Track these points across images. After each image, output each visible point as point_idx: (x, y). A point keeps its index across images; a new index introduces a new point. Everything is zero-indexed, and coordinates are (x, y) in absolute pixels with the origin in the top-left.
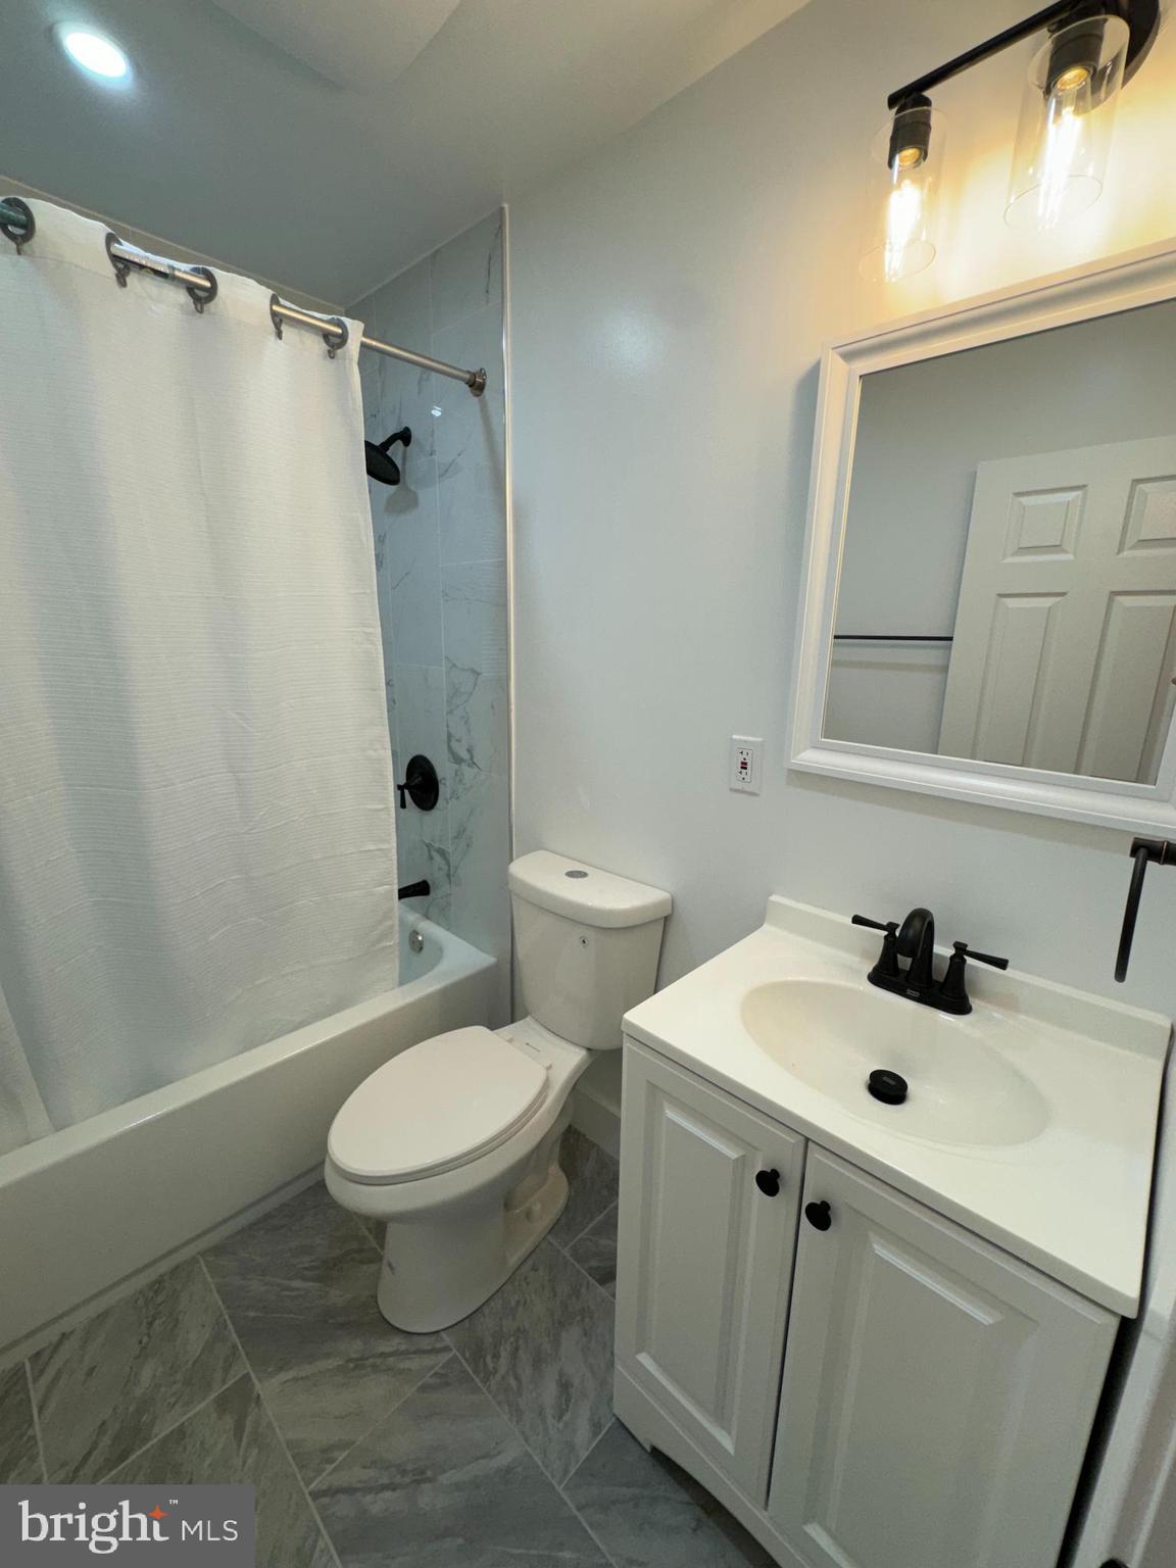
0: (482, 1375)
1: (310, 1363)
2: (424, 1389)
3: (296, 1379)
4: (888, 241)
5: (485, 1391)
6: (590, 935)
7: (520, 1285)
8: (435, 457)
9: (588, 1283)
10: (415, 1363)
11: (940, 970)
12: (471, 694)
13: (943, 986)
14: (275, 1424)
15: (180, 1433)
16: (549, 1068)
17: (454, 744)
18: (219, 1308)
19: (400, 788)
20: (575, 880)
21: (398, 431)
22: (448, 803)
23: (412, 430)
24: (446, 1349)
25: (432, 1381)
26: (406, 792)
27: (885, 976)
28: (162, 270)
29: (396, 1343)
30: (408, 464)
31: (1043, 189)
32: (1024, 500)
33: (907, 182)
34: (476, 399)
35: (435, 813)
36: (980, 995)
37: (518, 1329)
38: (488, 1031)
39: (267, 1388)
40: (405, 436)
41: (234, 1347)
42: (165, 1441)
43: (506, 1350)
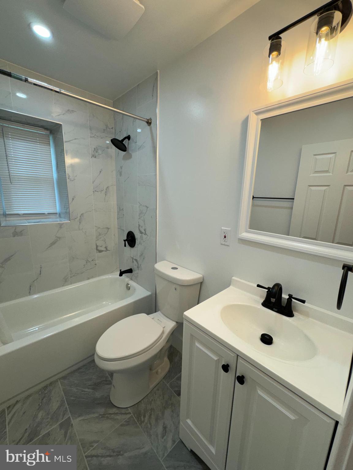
0: (140, 422)
1: (88, 415)
2: (122, 425)
3: (83, 420)
4: (268, 79)
5: (140, 427)
6: (178, 287)
7: (153, 395)
8: (137, 143)
9: (174, 395)
10: (119, 417)
11: (284, 303)
12: (146, 213)
13: (285, 308)
14: (76, 433)
15: (48, 434)
16: (164, 328)
17: (140, 228)
18: (63, 396)
19: (125, 241)
20: (174, 270)
21: (127, 136)
22: (138, 245)
23: (130, 135)
24: (130, 413)
25: (124, 423)
26: (126, 242)
27: (267, 304)
28: (57, 91)
29: (114, 410)
30: (129, 146)
31: (316, 62)
32: (316, 157)
33: (274, 62)
34: (149, 127)
35: (135, 248)
36: (297, 311)
37: (152, 408)
38: (146, 315)
39: (75, 422)
40: (128, 138)
41: (66, 408)
42: (44, 436)
43: (147, 415)
